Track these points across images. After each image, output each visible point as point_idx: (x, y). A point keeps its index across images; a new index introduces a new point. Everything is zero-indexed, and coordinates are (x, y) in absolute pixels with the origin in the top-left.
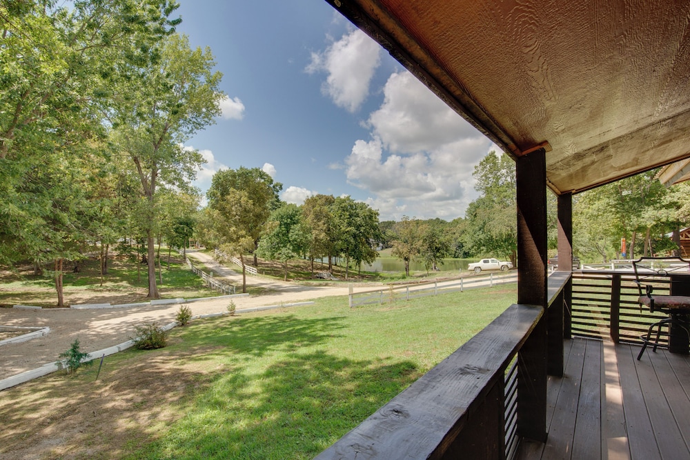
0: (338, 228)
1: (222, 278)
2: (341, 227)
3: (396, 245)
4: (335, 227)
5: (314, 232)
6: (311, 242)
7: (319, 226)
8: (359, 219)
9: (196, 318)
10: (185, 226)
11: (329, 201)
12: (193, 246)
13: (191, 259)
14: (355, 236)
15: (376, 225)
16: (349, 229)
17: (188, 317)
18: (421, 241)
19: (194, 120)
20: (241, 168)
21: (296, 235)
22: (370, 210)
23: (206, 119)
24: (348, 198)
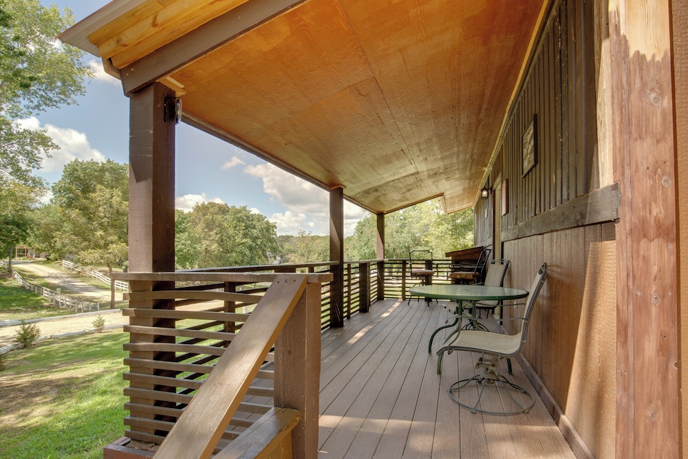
0: (232, 238)
1: (76, 295)
2: (236, 238)
3: (293, 258)
4: (229, 238)
5: (204, 242)
6: (200, 253)
7: (210, 236)
8: (255, 231)
9: (46, 338)
10: (15, 228)
11: (223, 210)
12: (20, 256)
13: (21, 272)
14: (251, 248)
15: (273, 238)
16: (244, 240)
17: (33, 336)
18: (317, 255)
19: (42, 93)
20: (109, 161)
21: (183, 244)
22: (267, 223)
23: (62, 97)
24: (244, 208)
